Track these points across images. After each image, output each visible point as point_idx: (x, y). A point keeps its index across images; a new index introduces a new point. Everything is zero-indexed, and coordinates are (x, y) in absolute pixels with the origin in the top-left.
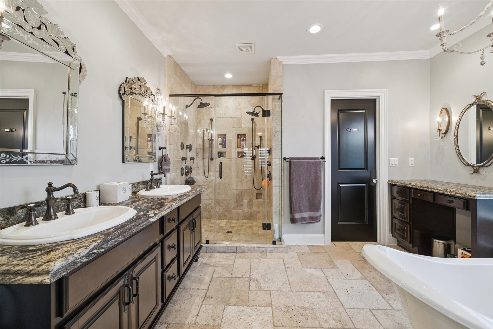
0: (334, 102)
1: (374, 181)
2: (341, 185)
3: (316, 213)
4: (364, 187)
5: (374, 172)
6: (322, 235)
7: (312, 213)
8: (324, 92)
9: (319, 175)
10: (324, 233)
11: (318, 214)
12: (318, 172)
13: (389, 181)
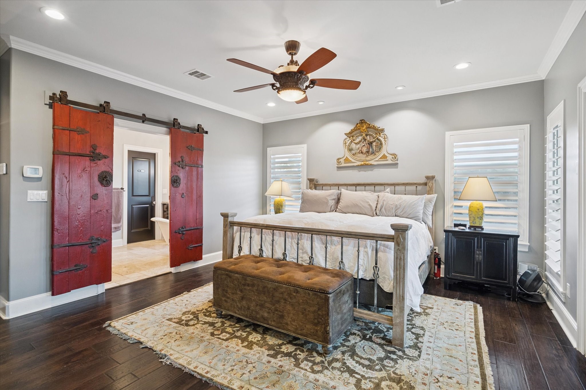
0: (130, 152)
1: (154, 203)
2: (133, 206)
3: (118, 224)
4: (148, 207)
5: (154, 198)
6: (121, 240)
7: (115, 224)
8: (123, 145)
9: (120, 199)
10: (122, 238)
11: (119, 225)
12: (120, 197)
13: (162, 202)
